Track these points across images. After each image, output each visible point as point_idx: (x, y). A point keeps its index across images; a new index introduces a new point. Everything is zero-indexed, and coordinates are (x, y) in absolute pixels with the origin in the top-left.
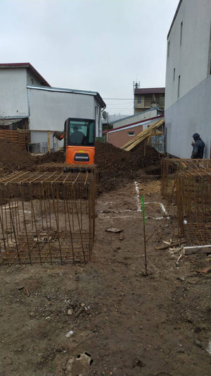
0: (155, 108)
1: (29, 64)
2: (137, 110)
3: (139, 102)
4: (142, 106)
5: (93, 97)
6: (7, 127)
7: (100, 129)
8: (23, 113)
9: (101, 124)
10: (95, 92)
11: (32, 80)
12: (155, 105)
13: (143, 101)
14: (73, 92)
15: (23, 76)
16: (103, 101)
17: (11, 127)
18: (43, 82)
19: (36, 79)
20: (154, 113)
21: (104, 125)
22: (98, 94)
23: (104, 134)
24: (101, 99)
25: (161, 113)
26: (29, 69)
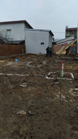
0: (73, 36)
1: (25, 21)
2: (67, 37)
3: (67, 34)
4: (68, 35)
5: (48, 32)
6: (17, 44)
7: (51, 44)
8: (23, 39)
9: (52, 42)
10: (49, 30)
11: (26, 27)
12: (74, 35)
13: (69, 33)
14: (41, 30)
15: (23, 25)
16: (52, 34)
17: (19, 44)
18: (30, 27)
19: (28, 26)
20: (73, 38)
21: (53, 43)
22: (50, 31)
23: (53, 46)
24: (52, 33)
25: (76, 37)
26: (25, 23)
